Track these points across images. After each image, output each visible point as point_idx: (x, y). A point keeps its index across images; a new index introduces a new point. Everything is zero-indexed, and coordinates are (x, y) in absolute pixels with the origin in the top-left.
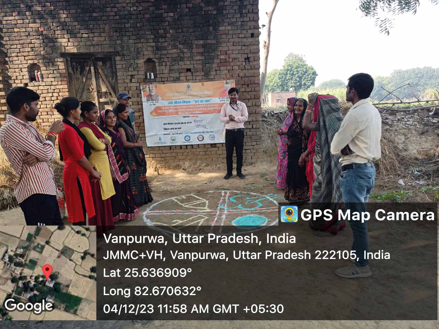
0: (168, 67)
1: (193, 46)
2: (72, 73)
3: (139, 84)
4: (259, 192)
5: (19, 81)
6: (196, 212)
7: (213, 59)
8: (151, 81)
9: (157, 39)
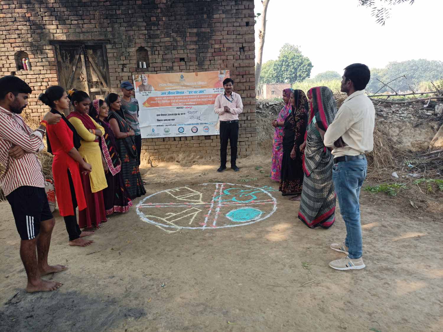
0: (160, 56)
1: (186, 35)
2: (62, 61)
3: (131, 73)
4: (253, 184)
5: (6, 70)
6: (190, 205)
7: (208, 48)
8: (143, 71)
9: (150, 26)
